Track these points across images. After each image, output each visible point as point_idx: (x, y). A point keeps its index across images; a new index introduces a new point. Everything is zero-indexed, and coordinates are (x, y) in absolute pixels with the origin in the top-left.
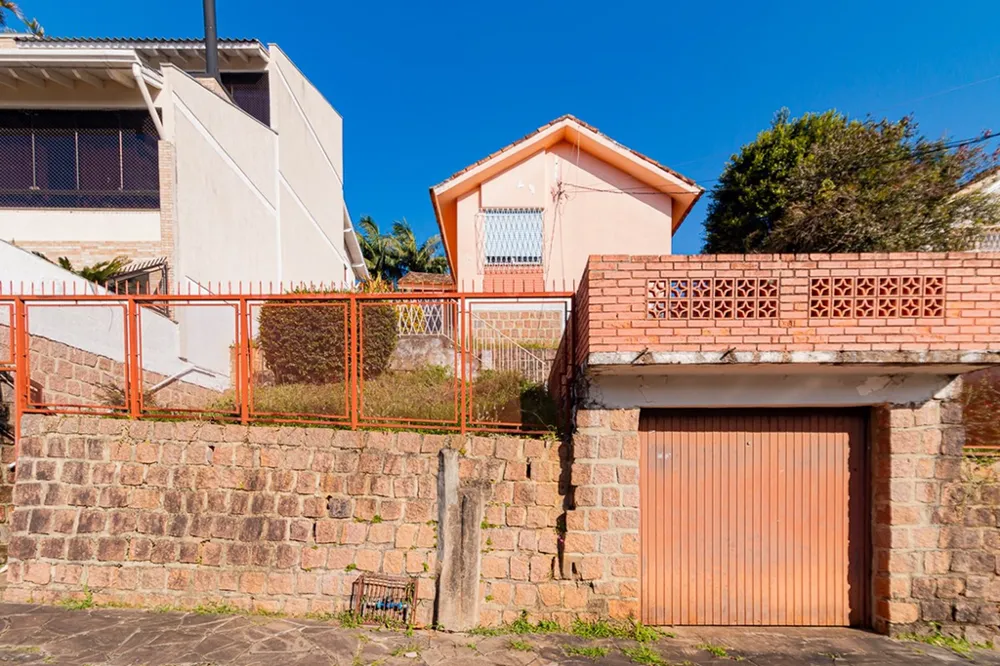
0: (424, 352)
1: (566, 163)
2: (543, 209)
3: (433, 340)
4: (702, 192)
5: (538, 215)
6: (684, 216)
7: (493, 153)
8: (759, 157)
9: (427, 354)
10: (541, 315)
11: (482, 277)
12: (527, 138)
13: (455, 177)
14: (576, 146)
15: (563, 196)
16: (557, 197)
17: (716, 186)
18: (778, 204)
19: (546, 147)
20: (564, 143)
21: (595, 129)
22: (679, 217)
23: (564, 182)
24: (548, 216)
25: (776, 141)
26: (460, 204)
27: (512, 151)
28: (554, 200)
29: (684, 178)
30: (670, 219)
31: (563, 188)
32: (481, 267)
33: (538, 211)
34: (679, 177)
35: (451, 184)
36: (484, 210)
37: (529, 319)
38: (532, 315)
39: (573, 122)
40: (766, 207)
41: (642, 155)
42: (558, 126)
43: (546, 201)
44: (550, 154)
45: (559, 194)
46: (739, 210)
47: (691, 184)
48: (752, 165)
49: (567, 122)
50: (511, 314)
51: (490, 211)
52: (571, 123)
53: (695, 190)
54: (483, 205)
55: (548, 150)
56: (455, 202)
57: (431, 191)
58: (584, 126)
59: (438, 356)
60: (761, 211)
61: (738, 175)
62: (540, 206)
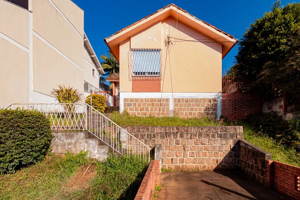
0: (73, 142)
1: (172, 28)
2: (160, 50)
3: (79, 133)
4: (237, 41)
5: (158, 53)
6: (227, 53)
7: (135, 22)
8: (267, 24)
9: (75, 143)
10: (160, 100)
11: (131, 82)
12: (152, 15)
13: (116, 34)
14: (176, 19)
15: (170, 43)
16: (167, 44)
17: (242, 39)
18: (280, 48)
19: (162, 20)
20: (170, 18)
21: (185, 11)
22: (225, 53)
23: (170, 36)
24: (163, 53)
25: (276, 16)
26: (121, 47)
27: (144, 21)
28: (166, 45)
29: (229, 35)
30: (221, 54)
31: (171, 39)
32: (131, 78)
33: (159, 50)
34: (226, 35)
35: (114, 37)
36: (132, 50)
37: (154, 102)
38: (155, 101)
39: (174, 7)
40: (273, 49)
41: (208, 24)
42: (167, 9)
43: (162, 46)
44: (164, 23)
45: (168, 43)
46: (256, 50)
47: (232, 38)
48: (264, 28)
49: (172, 7)
50: (145, 100)
51: (135, 51)
52: (173, 8)
53: (234, 40)
54: (131, 48)
55: (163, 21)
56: (118, 46)
57: (105, 40)
58: (180, 9)
59: (82, 144)
60: (271, 51)
61: (255, 33)
62: (159, 48)
